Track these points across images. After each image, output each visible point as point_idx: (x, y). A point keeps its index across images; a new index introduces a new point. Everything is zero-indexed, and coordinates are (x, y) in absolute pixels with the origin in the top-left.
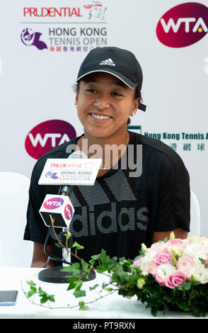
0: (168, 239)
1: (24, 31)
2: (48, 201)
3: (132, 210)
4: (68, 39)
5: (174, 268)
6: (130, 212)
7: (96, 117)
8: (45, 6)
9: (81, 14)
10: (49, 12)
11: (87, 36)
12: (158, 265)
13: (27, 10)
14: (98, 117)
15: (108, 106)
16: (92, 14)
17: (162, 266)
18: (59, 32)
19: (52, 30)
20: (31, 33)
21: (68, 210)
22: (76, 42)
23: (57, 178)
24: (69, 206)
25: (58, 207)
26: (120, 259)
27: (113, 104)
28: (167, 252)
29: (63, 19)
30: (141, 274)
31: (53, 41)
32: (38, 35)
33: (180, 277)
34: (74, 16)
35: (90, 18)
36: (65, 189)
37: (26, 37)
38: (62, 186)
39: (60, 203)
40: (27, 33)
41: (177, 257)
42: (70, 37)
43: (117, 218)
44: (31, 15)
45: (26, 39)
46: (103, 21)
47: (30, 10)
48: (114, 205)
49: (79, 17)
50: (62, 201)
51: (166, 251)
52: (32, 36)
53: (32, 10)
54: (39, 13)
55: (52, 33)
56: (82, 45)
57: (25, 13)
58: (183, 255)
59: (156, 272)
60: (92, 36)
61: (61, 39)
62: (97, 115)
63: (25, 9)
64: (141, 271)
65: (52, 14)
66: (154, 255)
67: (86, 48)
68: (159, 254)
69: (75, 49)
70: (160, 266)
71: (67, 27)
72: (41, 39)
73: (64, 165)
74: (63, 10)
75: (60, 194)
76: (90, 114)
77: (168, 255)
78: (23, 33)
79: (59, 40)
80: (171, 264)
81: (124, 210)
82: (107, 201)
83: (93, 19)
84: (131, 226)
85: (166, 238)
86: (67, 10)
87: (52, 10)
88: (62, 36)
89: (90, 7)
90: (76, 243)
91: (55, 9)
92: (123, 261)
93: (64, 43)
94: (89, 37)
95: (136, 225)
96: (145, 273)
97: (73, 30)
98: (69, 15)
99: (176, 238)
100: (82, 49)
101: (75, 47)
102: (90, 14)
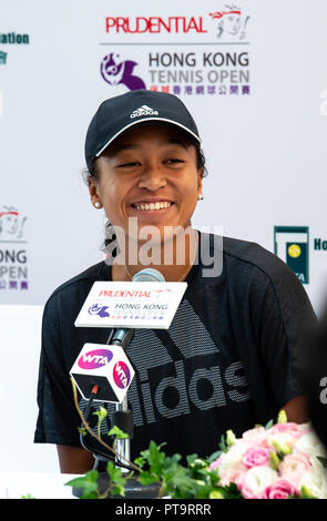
0: (275, 423)
1: (106, 58)
2: (87, 355)
3: (216, 370)
4: (181, 73)
5: (275, 473)
6: (213, 374)
7: (147, 207)
8: (142, 15)
9: (204, 29)
10: (149, 25)
11: (214, 68)
12: (249, 467)
13: (111, 22)
14: (152, 206)
15: (164, 183)
16: (224, 28)
17: (255, 470)
18: (166, 59)
19: (154, 56)
20: (117, 61)
21: (120, 371)
22: (196, 78)
23: (107, 315)
24: (122, 364)
25: (101, 365)
26: (188, 458)
27: (172, 179)
28: (267, 447)
29: (173, 36)
30: (218, 484)
31: (156, 75)
32: (130, 65)
33: (284, 490)
34: (193, 31)
35: (220, 35)
36: (121, 335)
37: (110, 69)
38: (116, 330)
39: (106, 359)
40: (111, 63)
41: (281, 456)
42: (185, 68)
43: (187, 389)
44: (118, 31)
45: (110, 73)
46: (243, 41)
47: (116, 22)
48: (179, 365)
49: (200, 34)
50: (109, 355)
51: (265, 443)
52: (119, 67)
53: (121, 22)
54: (132, 26)
55: (154, 63)
56: (206, 83)
57: (108, 26)
58: (294, 451)
59: (244, 480)
60: (224, 67)
61: (169, 73)
62: (148, 202)
63: (107, 19)
64: (219, 479)
65: (154, 28)
66: (244, 452)
67: (214, 88)
68: (251, 449)
69: (194, 90)
70: (252, 470)
71: (179, 50)
72: (136, 72)
73: (122, 294)
74: (173, 21)
75: (110, 344)
76: (133, 206)
77: (266, 450)
78: (105, 63)
79: (166, 74)
80: (270, 466)
81: (201, 373)
82: (167, 359)
83: (226, 37)
84: (218, 399)
85: (271, 422)
86: (180, 22)
87: (154, 21)
88: (172, 68)
89: (220, 15)
90: (115, 427)
91: (160, 20)
92: (195, 461)
93: (175, 80)
94: (218, 69)
95: (227, 396)
96: (225, 482)
97: (191, 57)
98: (185, 31)
99: (289, 421)
100: (206, 89)
101: (194, 86)
102: (221, 29)
